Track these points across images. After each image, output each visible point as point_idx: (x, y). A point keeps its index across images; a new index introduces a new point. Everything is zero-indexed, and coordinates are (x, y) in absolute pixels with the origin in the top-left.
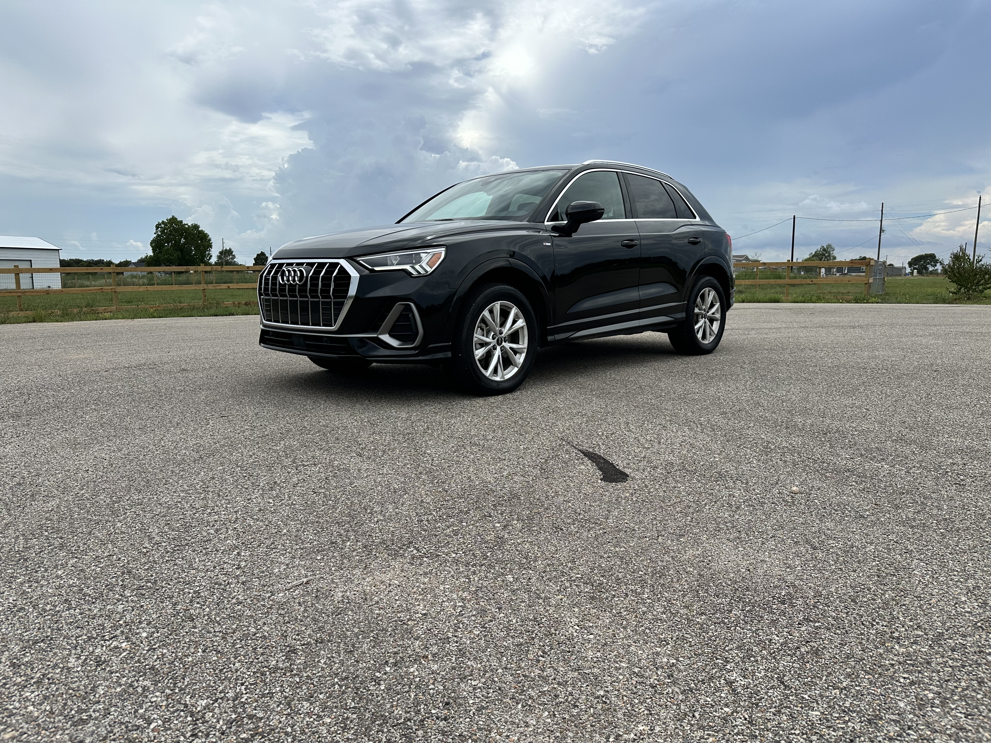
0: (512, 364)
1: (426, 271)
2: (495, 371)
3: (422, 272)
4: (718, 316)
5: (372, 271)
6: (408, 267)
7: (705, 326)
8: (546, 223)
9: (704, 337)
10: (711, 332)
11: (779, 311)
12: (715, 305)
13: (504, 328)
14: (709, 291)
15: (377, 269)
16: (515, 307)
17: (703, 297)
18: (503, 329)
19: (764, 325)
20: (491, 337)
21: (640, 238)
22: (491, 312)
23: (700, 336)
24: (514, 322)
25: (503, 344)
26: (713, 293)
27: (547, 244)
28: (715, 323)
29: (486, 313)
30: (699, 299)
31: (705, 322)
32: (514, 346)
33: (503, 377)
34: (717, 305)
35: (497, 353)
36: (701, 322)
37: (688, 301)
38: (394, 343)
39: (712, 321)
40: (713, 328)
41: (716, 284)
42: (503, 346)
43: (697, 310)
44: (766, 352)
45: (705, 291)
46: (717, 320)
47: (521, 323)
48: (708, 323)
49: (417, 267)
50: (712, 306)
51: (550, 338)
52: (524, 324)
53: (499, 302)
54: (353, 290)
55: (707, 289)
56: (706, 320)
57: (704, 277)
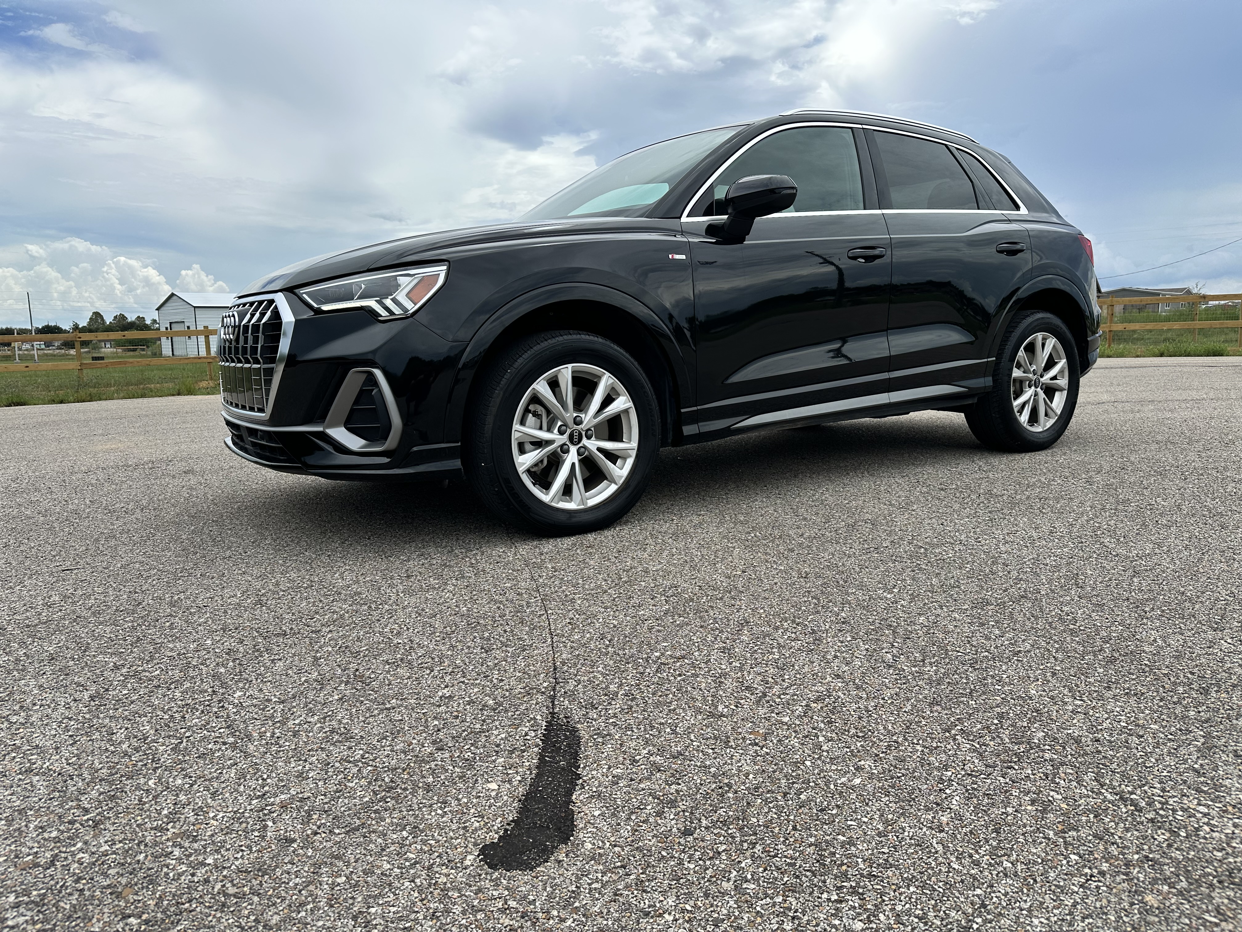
0: (606, 479)
1: (405, 310)
2: (567, 490)
3: (397, 311)
4: (1063, 382)
5: (318, 311)
6: (372, 303)
7: (1036, 401)
8: (684, 219)
9: (1034, 418)
10: (1049, 410)
11: (1214, 369)
12: (1056, 363)
13: (586, 414)
14: (1044, 339)
15: (325, 308)
16: (608, 374)
17: (1031, 349)
18: (583, 416)
19: (1176, 395)
20: (556, 431)
21: (891, 244)
22: (554, 384)
23: (1024, 418)
24: (608, 401)
25: (585, 441)
26: (1052, 342)
27: (677, 257)
28: (1057, 395)
29: (541, 387)
30: (1021, 353)
31: (1036, 394)
32: (609, 445)
33: (583, 502)
34: (1062, 363)
35: (572, 457)
36: (1028, 394)
37: (999, 356)
38: (354, 442)
39: (1050, 391)
40: (1054, 405)
41: (1058, 326)
42: (585, 447)
43: (1017, 373)
44: (1154, 446)
45: (1035, 339)
46: (1061, 390)
47: (622, 403)
48: (1042, 395)
49: (388, 302)
50: (1050, 364)
51: (688, 430)
52: (630, 404)
53: (570, 366)
54: (284, 346)
55: (1039, 336)
56: (1039, 389)
57: (1032, 314)
